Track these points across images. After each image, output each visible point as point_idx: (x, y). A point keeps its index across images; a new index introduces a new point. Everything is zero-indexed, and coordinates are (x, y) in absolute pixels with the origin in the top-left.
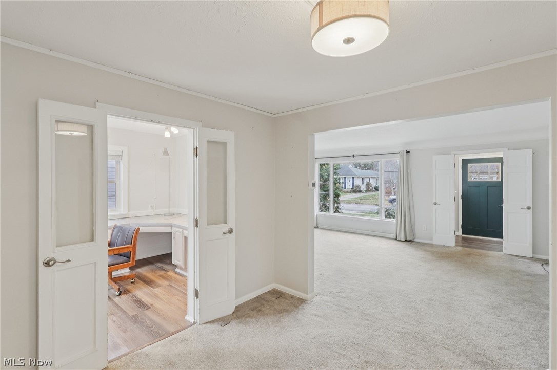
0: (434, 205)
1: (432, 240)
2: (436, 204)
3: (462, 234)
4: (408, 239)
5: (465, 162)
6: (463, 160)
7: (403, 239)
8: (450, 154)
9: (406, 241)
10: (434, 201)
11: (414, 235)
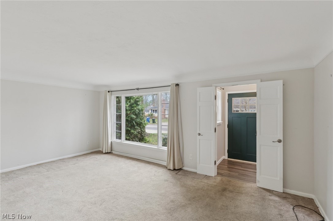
0: (198, 136)
1: (196, 168)
2: (199, 134)
3: (228, 158)
4: (176, 168)
5: (231, 96)
6: (229, 94)
7: (172, 168)
8: (212, 86)
9: (174, 169)
10: (198, 132)
11: (183, 164)
